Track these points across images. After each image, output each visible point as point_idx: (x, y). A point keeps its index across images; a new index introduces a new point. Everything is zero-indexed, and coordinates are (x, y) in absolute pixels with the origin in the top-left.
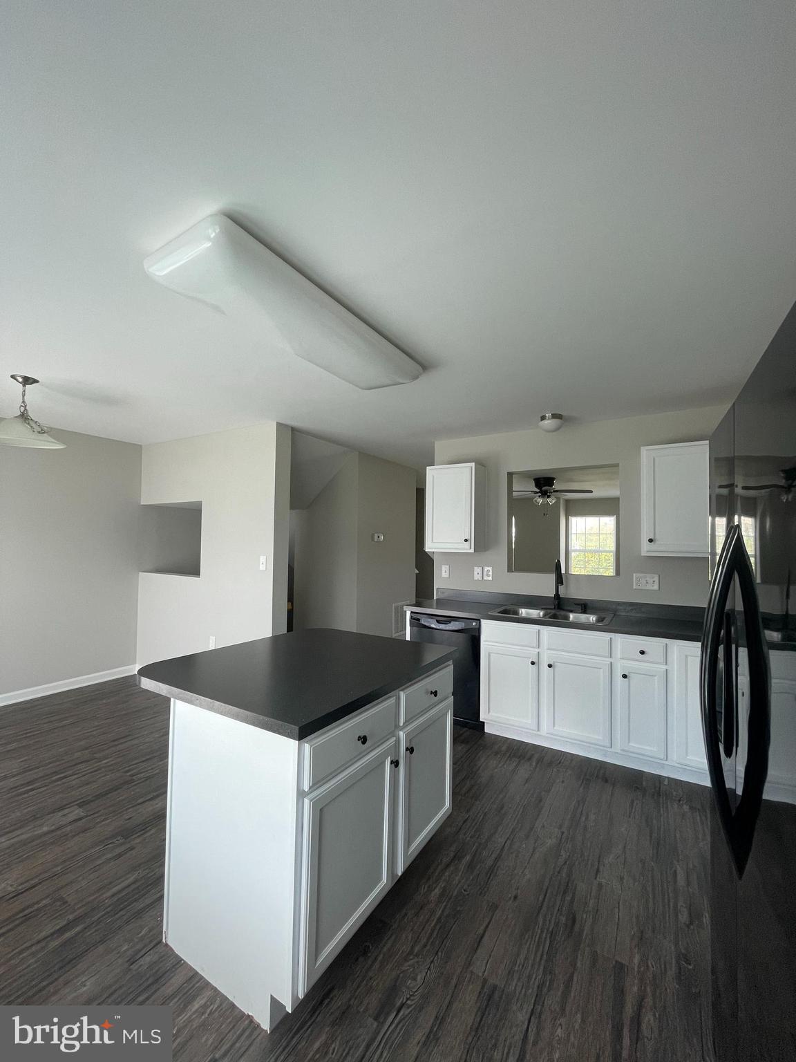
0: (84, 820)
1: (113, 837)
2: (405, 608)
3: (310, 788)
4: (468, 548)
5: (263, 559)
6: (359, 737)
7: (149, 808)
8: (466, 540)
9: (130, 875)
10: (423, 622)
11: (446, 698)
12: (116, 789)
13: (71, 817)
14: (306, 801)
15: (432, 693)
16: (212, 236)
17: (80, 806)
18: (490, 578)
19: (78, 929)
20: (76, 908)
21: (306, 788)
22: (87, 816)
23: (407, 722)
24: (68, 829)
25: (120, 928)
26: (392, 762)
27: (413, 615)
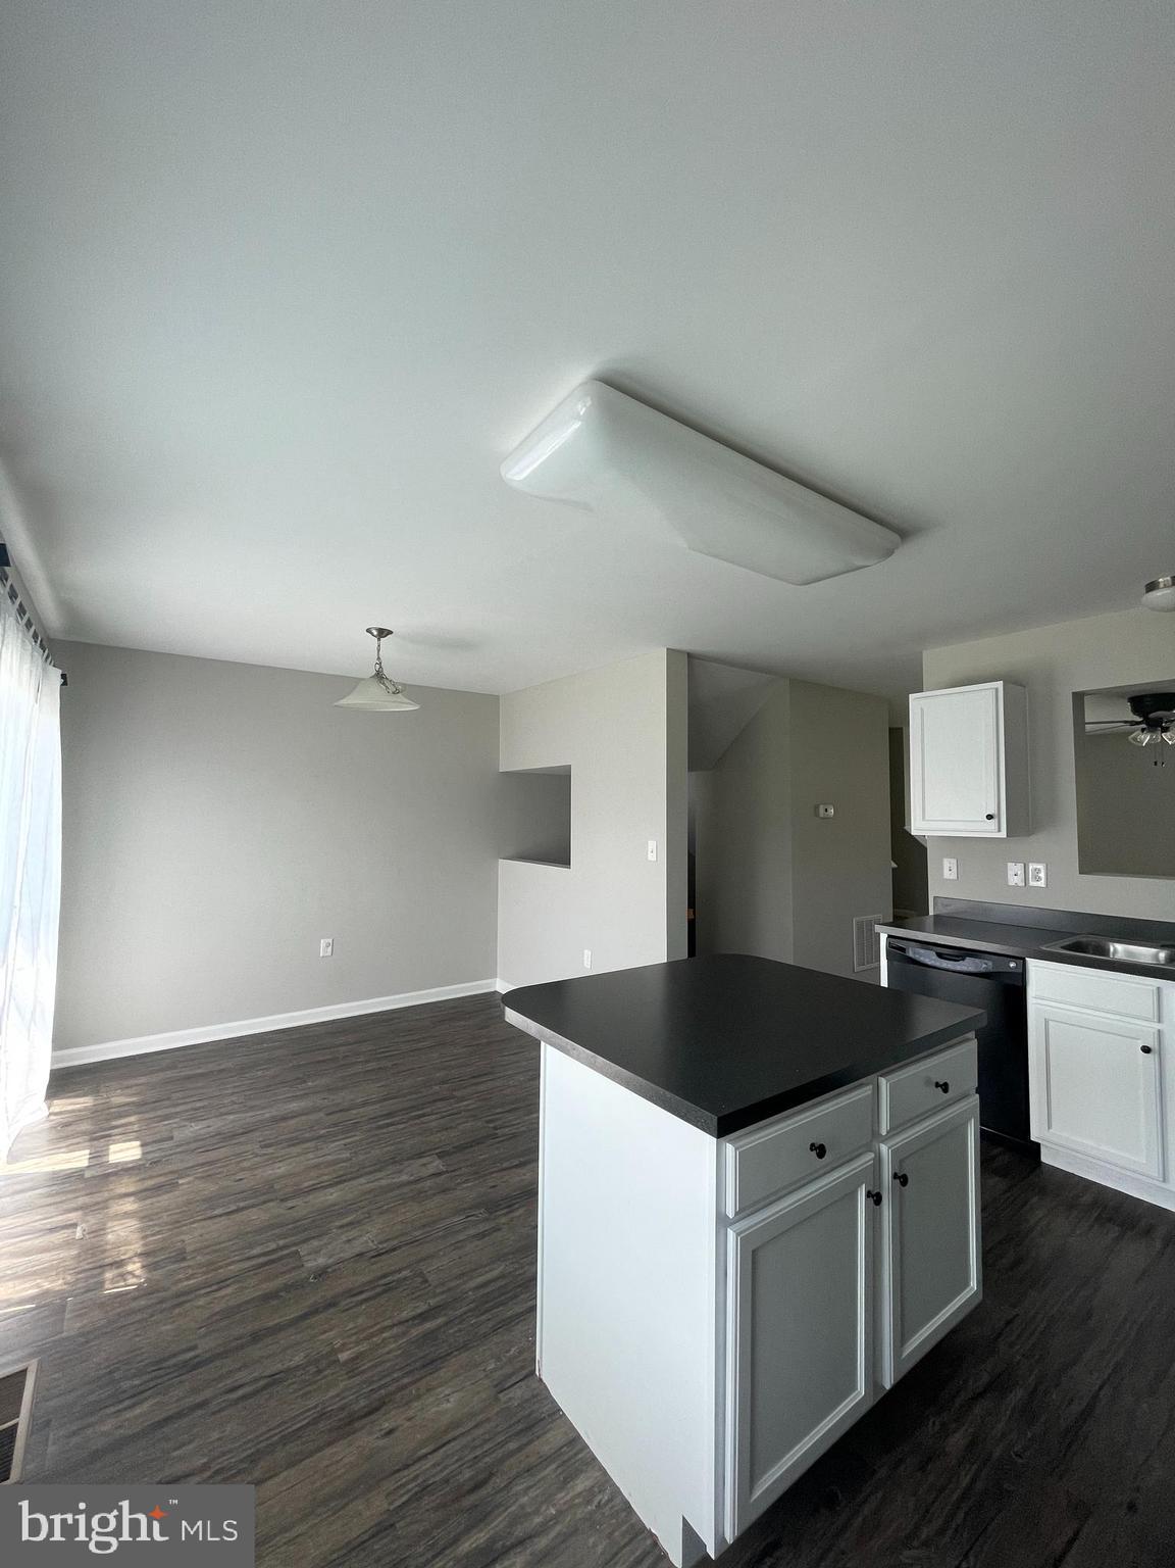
0: (443, 1177)
1: (476, 1206)
2: (878, 928)
3: (736, 1214)
4: (997, 831)
5: (652, 845)
6: (812, 1145)
7: (517, 1178)
8: (990, 817)
9: (495, 1266)
10: (910, 954)
11: (965, 1096)
12: (478, 1142)
13: (431, 1169)
14: (731, 1234)
15: (937, 1085)
16: (582, 413)
17: (440, 1156)
18: (1042, 884)
19: (440, 1321)
20: (438, 1291)
21: (731, 1214)
22: (447, 1172)
23: (895, 1130)
24: (428, 1183)
25: (485, 1336)
26: (869, 1194)
27: (892, 940)
